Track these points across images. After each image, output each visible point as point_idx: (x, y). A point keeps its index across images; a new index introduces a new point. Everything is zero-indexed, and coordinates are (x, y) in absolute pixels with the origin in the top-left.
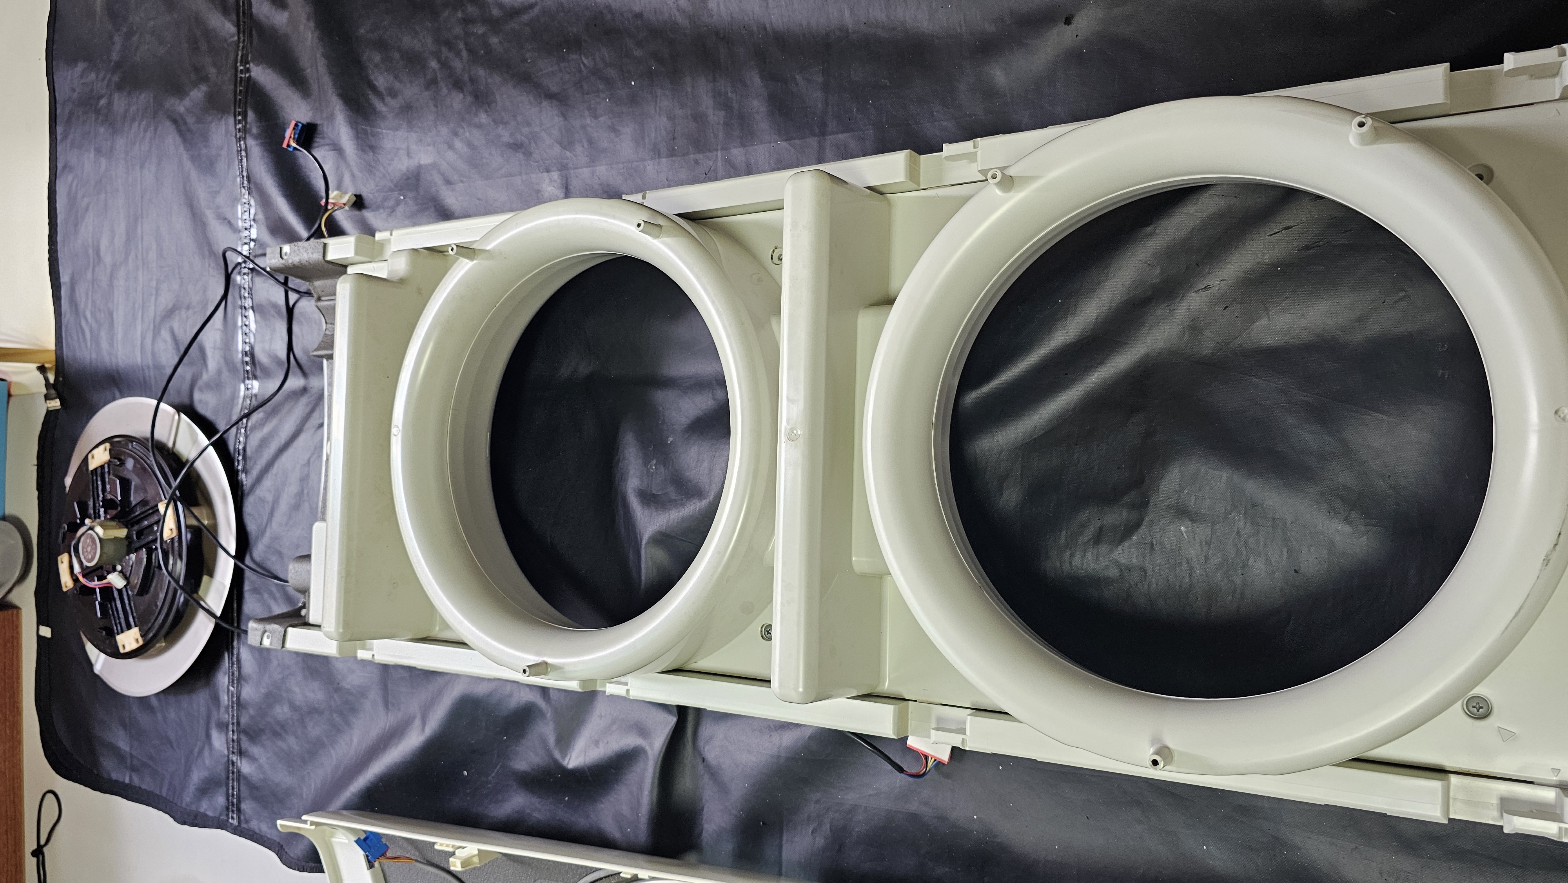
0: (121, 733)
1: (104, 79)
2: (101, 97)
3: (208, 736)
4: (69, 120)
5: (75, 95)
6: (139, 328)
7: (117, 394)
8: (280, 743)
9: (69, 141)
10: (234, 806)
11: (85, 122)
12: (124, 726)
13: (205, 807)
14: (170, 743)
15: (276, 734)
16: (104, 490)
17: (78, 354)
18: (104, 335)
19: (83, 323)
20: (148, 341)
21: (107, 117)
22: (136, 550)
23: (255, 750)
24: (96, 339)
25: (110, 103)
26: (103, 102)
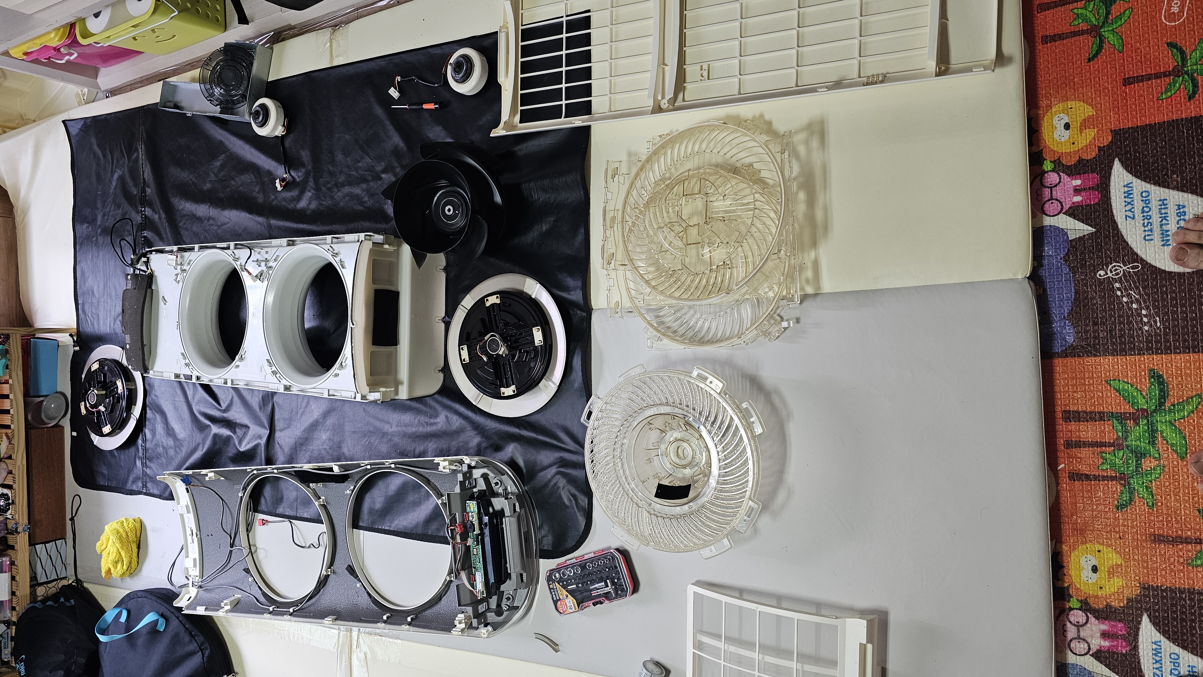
0: (104, 467)
1: (94, 231)
2: (93, 237)
3: (135, 462)
4: (81, 245)
5: (84, 235)
6: (109, 320)
7: (101, 344)
8: (160, 461)
9: (82, 251)
10: (145, 486)
11: (88, 245)
12: (105, 465)
13: (134, 488)
14: (122, 467)
15: (158, 458)
16: (97, 378)
17: (86, 330)
18: (95, 323)
19: (88, 318)
20: (112, 325)
21: (97, 244)
22: (109, 398)
23: (152, 465)
24: (93, 324)
25: (97, 239)
26: (94, 239)
